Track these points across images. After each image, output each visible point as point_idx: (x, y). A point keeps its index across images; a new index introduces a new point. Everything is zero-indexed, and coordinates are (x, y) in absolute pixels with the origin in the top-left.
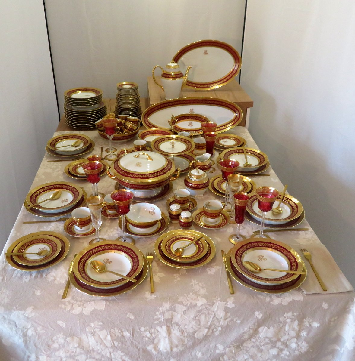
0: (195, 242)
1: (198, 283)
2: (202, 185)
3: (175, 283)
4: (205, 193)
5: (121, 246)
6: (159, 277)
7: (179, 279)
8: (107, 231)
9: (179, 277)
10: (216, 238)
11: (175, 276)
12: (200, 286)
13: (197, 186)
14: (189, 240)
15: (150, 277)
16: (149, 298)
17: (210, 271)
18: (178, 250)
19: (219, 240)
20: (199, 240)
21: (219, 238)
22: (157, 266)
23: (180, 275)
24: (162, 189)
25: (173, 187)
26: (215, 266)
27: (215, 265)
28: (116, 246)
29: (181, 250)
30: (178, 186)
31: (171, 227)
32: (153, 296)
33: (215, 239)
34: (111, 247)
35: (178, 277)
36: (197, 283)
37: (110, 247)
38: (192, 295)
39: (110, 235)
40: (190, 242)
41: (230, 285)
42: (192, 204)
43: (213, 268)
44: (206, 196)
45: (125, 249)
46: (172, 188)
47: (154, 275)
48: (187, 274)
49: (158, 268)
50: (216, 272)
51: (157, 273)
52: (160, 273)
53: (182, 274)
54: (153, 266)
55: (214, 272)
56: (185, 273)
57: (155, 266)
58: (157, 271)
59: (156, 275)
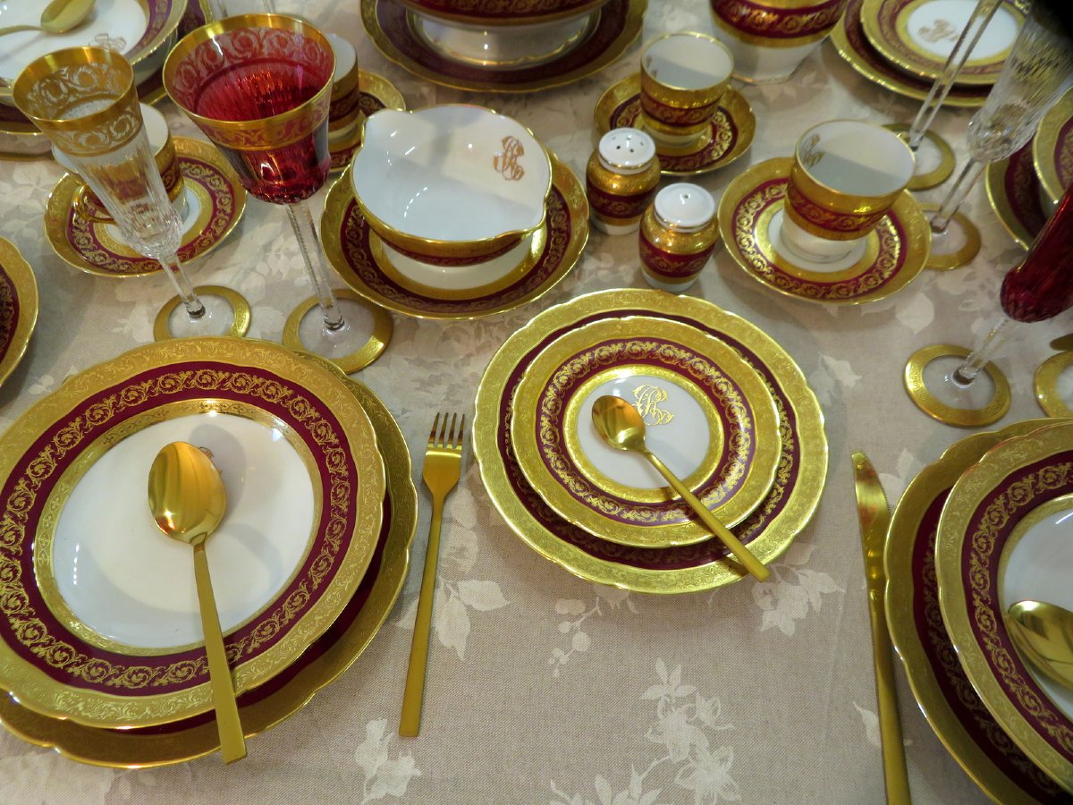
1: (692, 698)
2: (806, 18)
3: (556, 673)
4: (805, 64)
5: (284, 383)
6: (469, 608)
7: (581, 641)
8: (267, 248)
9: (586, 627)
10: (831, 361)
11: (561, 618)
12: (699, 723)
13: (780, 21)
15: (417, 601)
16: (373, 780)
17: (775, 603)
19: (847, 375)
21: (846, 365)
22: (474, 529)
23: (595, 617)
24: (592, 24)
25: (647, 16)
26: (809, 572)
27: (810, 565)
28: (256, 381)
30: (673, 10)
31: (600, 259)
32: (407, 766)
33: (826, 367)
34: (228, 384)
35: (578, 624)
36: (684, 691)
37: (224, 381)
38: (644, 792)
39: (279, 273)
41: (887, 749)
42: (726, 125)
43: (796, 582)
44: (808, 78)
45: (300, 407)
46: (639, 22)
47: (442, 588)
48: (636, 612)
49: (475, 537)
50: (808, 614)
51: (464, 577)
52: (482, 579)
53: (604, 604)
54: (451, 520)
55: (798, 621)
56: (624, 603)
57: (461, 526)
58: (466, 565)
59: (457, 590)
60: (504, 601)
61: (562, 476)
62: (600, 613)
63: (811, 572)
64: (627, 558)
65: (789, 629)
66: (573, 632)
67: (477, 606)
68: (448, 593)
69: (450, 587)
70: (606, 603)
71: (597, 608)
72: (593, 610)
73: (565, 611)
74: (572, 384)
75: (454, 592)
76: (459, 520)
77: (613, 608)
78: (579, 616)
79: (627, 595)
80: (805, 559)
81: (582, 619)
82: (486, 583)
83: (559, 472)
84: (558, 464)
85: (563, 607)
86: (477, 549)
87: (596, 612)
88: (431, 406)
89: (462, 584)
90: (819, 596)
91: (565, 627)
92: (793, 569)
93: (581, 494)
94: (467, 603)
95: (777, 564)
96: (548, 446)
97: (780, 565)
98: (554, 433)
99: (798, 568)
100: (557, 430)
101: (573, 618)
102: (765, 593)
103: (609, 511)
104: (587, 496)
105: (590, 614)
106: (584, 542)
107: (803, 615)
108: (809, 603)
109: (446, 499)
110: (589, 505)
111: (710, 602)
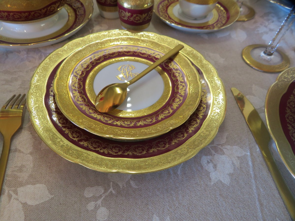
0: (160, 65)
6: (25, 204)
7: (103, 213)
9: (105, 203)
11: (88, 200)
14: (143, 60)
18: (110, 89)
20: (171, 59)
22: (31, 153)
26: (229, 147)
27: (228, 143)
29: (118, 91)
35: (99, 202)
40: (146, 64)
43: (223, 153)
47: (6, 193)
48: (136, 187)
49: (31, 158)
50: (234, 170)
51: (21, 185)
52: (34, 184)
53: (116, 186)
54: (16, 150)
55: (231, 175)
56: (128, 183)
57: (23, 152)
58: (24, 176)
59: (17, 194)
60: (49, 195)
61: (95, 116)
62: (114, 192)
63: (229, 146)
64: (126, 154)
65: (226, 181)
66: (97, 208)
67: (30, 203)
68: (10, 196)
69: (11, 192)
70: (117, 185)
71: (111, 189)
72: (109, 191)
73: (91, 195)
74: (85, 74)
75: (14, 196)
76: (22, 150)
77: (121, 187)
78: (101, 196)
79: (129, 177)
80: (224, 141)
81: (102, 198)
82: (38, 185)
83: (93, 115)
84: (91, 111)
85: (89, 193)
86: (32, 165)
87: (111, 192)
88: (11, 91)
89: (20, 190)
90: (237, 158)
91: (91, 206)
92: (220, 146)
93: (110, 122)
94: (23, 201)
95: (211, 146)
96: (82, 104)
97: (213, 145)
98: (83, 98)
99: (222, 145)
100: (84, 96)
101: (95, 198)
102: (208, 162)
103: (128, 125)
104: (114, 122)
105: (107, 194)
106: (99, 149)
107: (232, 171)
108: (233, 163)
109: (13, 137)
110: (117, 125)
111: (179, 172)
